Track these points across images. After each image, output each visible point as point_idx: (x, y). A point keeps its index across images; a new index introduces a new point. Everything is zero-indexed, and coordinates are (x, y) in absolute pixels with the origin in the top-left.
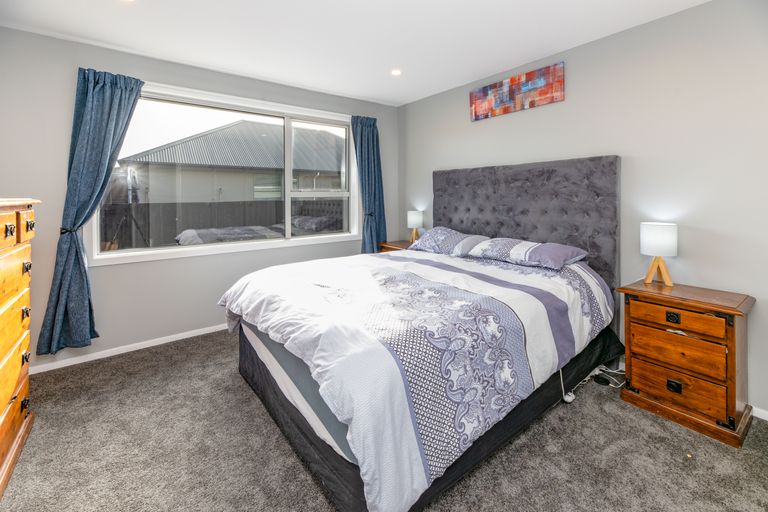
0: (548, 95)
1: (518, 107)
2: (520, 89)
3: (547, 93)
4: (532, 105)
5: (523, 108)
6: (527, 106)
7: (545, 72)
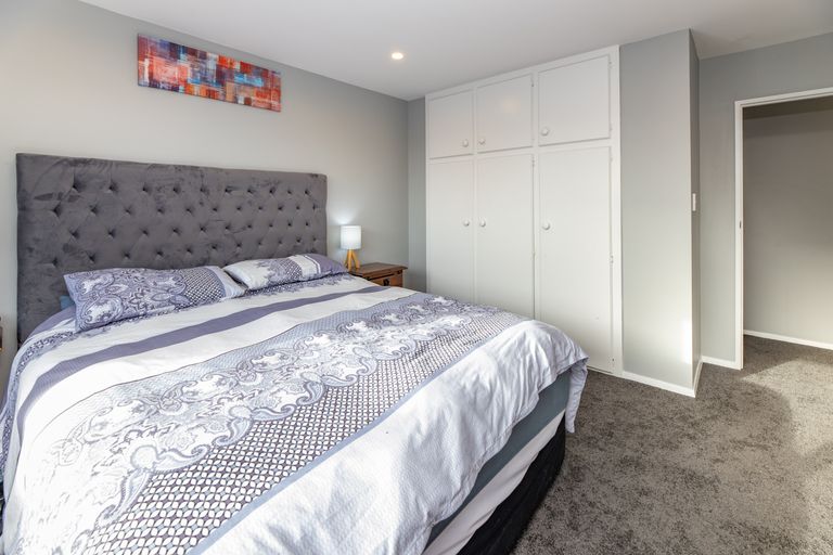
0: (267, 100)
1: (229, 97)
2: (232, 77)
3: (265, 97)
4: (248, 102)
5: (235, 101)
6: (241, 101)
7: (264, 73)
